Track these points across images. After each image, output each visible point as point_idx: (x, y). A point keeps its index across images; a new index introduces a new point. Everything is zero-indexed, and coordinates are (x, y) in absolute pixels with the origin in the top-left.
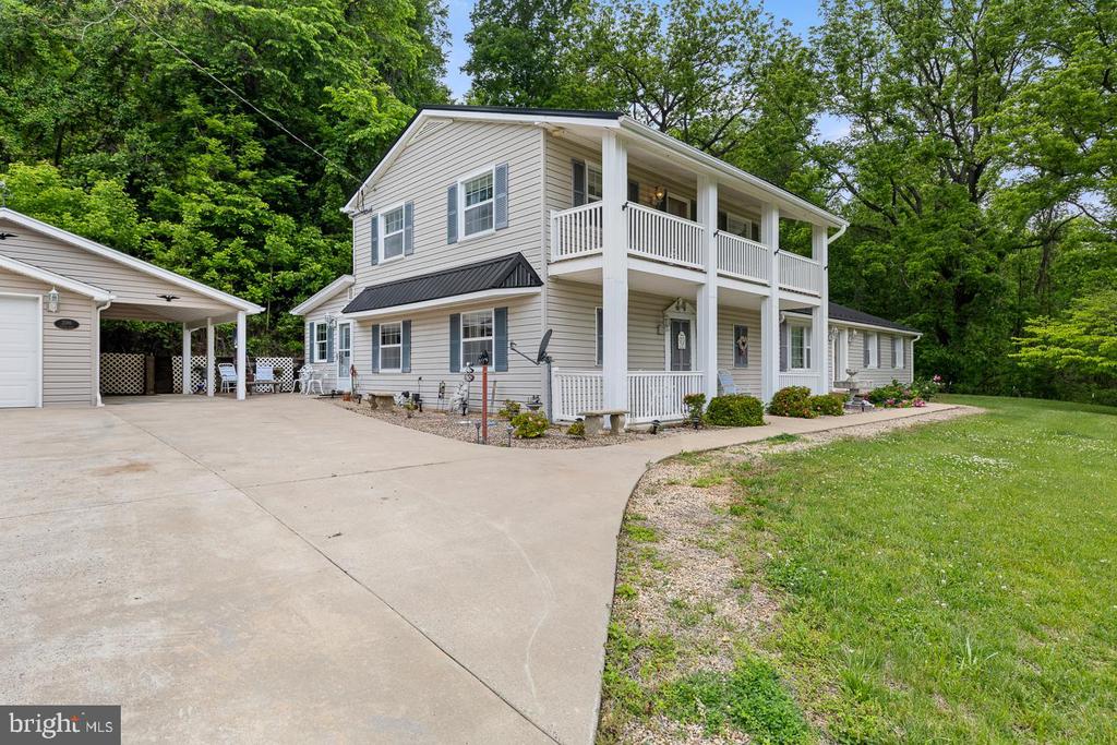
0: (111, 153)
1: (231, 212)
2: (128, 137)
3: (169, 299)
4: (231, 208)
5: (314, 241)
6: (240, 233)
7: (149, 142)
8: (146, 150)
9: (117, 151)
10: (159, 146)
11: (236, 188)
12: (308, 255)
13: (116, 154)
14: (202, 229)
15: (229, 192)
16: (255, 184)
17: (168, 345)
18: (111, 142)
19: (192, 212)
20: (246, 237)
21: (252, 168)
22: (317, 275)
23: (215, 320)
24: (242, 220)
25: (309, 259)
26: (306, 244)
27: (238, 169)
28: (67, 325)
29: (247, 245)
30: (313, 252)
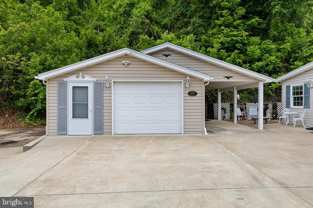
0: (186, 28)
1: (232, 39)
2: (192, 20)
3: (228, 78)
4: (233, 38)
5: (269, 46)
6: (236, 48)
7: (199, 20)
8: (198, 23)
9: (188, 27)
10: (202, 21)
11: (233, 29)
12: (266, 53)
13: (188, 28)
14: (221, 49)
15: (231, 31)
16: (240, 26)
17: (209, 98)
18: (186, 24)
19: (217, 42)
20: (239, 49)
21: (239, 19)
22: (271, 63)
23: (237, 87)
24: (237, 42)
25: (267, 55)
26: (265, 48)
27: (234, 20)
28: (193, 94)
29: (239, 53)
30: (269, 52)
